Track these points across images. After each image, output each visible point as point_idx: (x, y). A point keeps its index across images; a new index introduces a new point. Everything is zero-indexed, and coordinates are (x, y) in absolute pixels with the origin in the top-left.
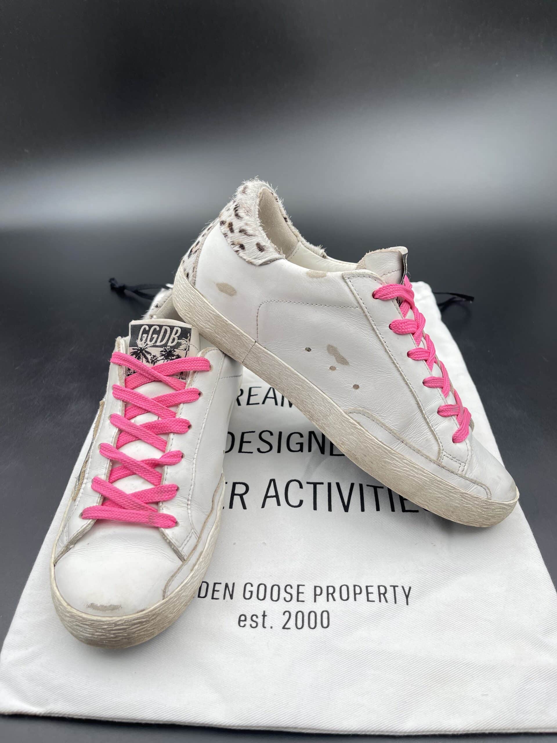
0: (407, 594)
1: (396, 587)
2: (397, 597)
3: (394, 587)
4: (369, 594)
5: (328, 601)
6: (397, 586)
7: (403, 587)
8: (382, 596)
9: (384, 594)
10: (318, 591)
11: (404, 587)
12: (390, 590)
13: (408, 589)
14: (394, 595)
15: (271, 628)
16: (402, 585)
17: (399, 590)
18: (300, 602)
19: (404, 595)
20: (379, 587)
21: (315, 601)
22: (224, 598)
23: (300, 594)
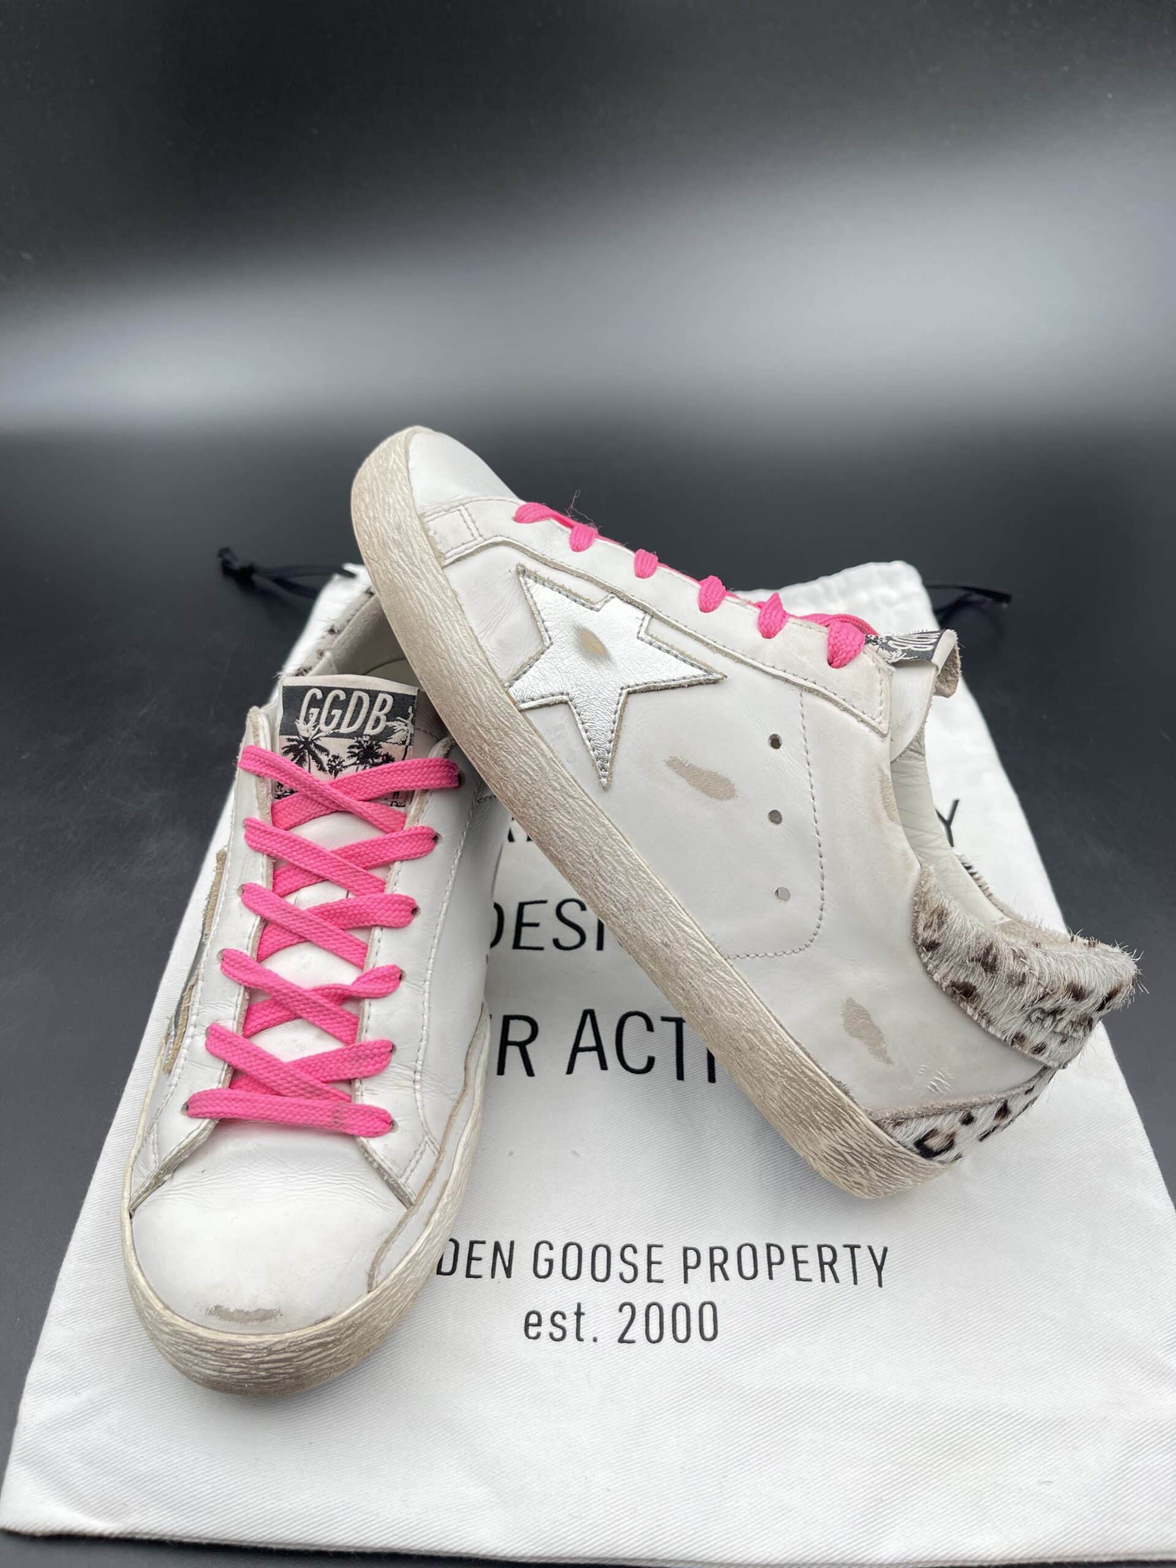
0: (879, 1262)
1: (855, 1249)
2: (857, 1270)
3: (852, 1248)
4: (800, 1265)
5: (713, 1279)
6: (859, 1246)
7: (870, 1248)
8: (826, 1267)
9: (831, 1264)
10: (692, 1259)
11: (873, 1248)
12: (844, 1254)
13: (881, 1252)
14: (851, 1265)
15: (595, 1340)
16: (869, 1244)
17: (863, 1255)
18: (653, 1283)
19: (874, 1264)
20: (820, 1248)
21: (686, 1281)
22: (493, 1276)
23: (653, 1266)
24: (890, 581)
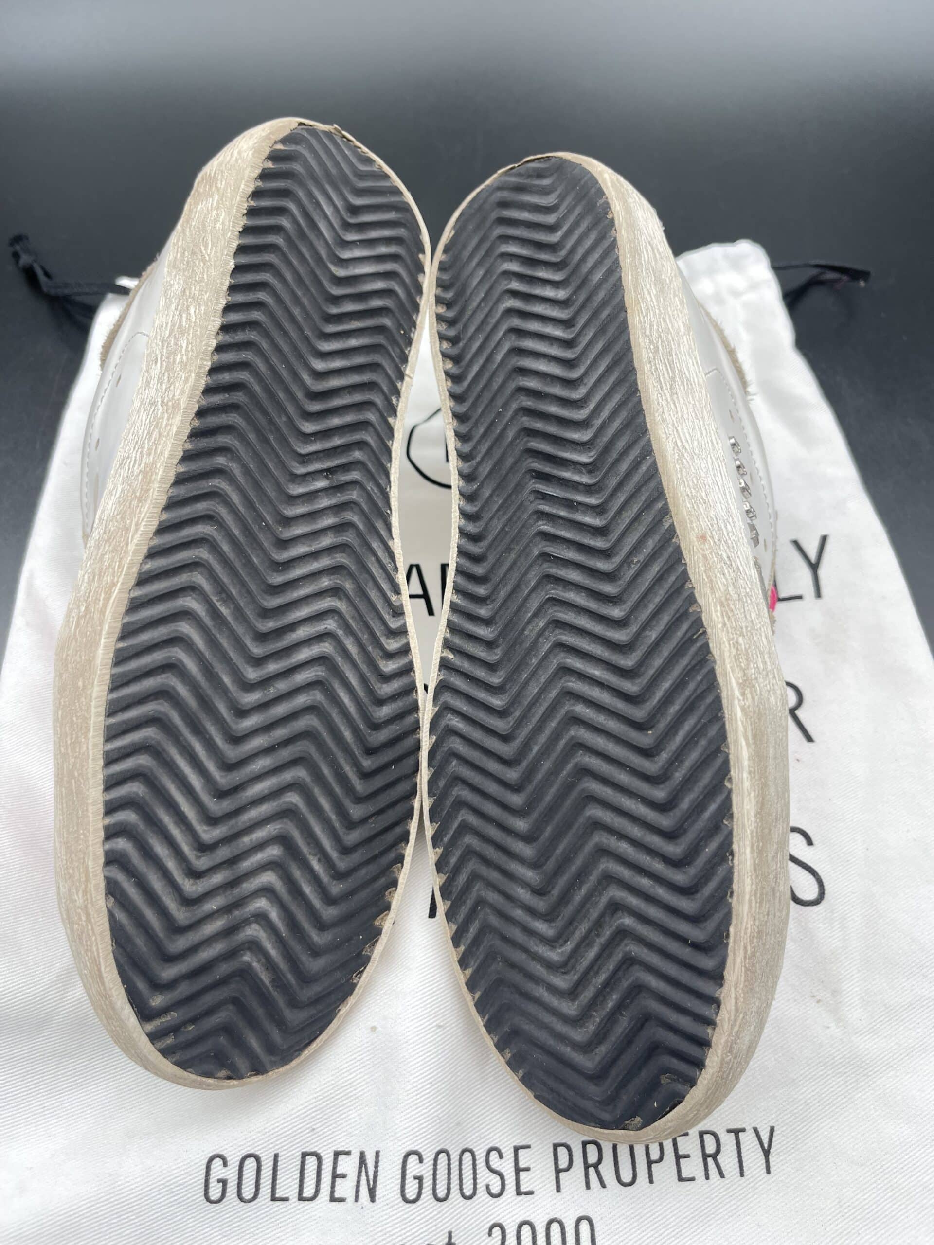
0: (766, 1146)
1: (740, 1134)
2: (744, 1159)
3: (737, 1132)
4: (682, 1161)
5: (588, 1186)
6: (743, 1130)
7: (756, 1130)
8: (710, 1160)
9: (714, 1156)
10: (563, 1158)
11: (759, 1130)
12: (728, 1141)
13: (768, 1134)
14: (737, 1155)
16: (754, 1125)
17: (748, 1140)
18: (523, 1196)
19: (760, 1149)
20: (701, 1134)
21: (558, 1190)
22: (356, 1200)
23: (523, 1175)
24: (736, 265)
